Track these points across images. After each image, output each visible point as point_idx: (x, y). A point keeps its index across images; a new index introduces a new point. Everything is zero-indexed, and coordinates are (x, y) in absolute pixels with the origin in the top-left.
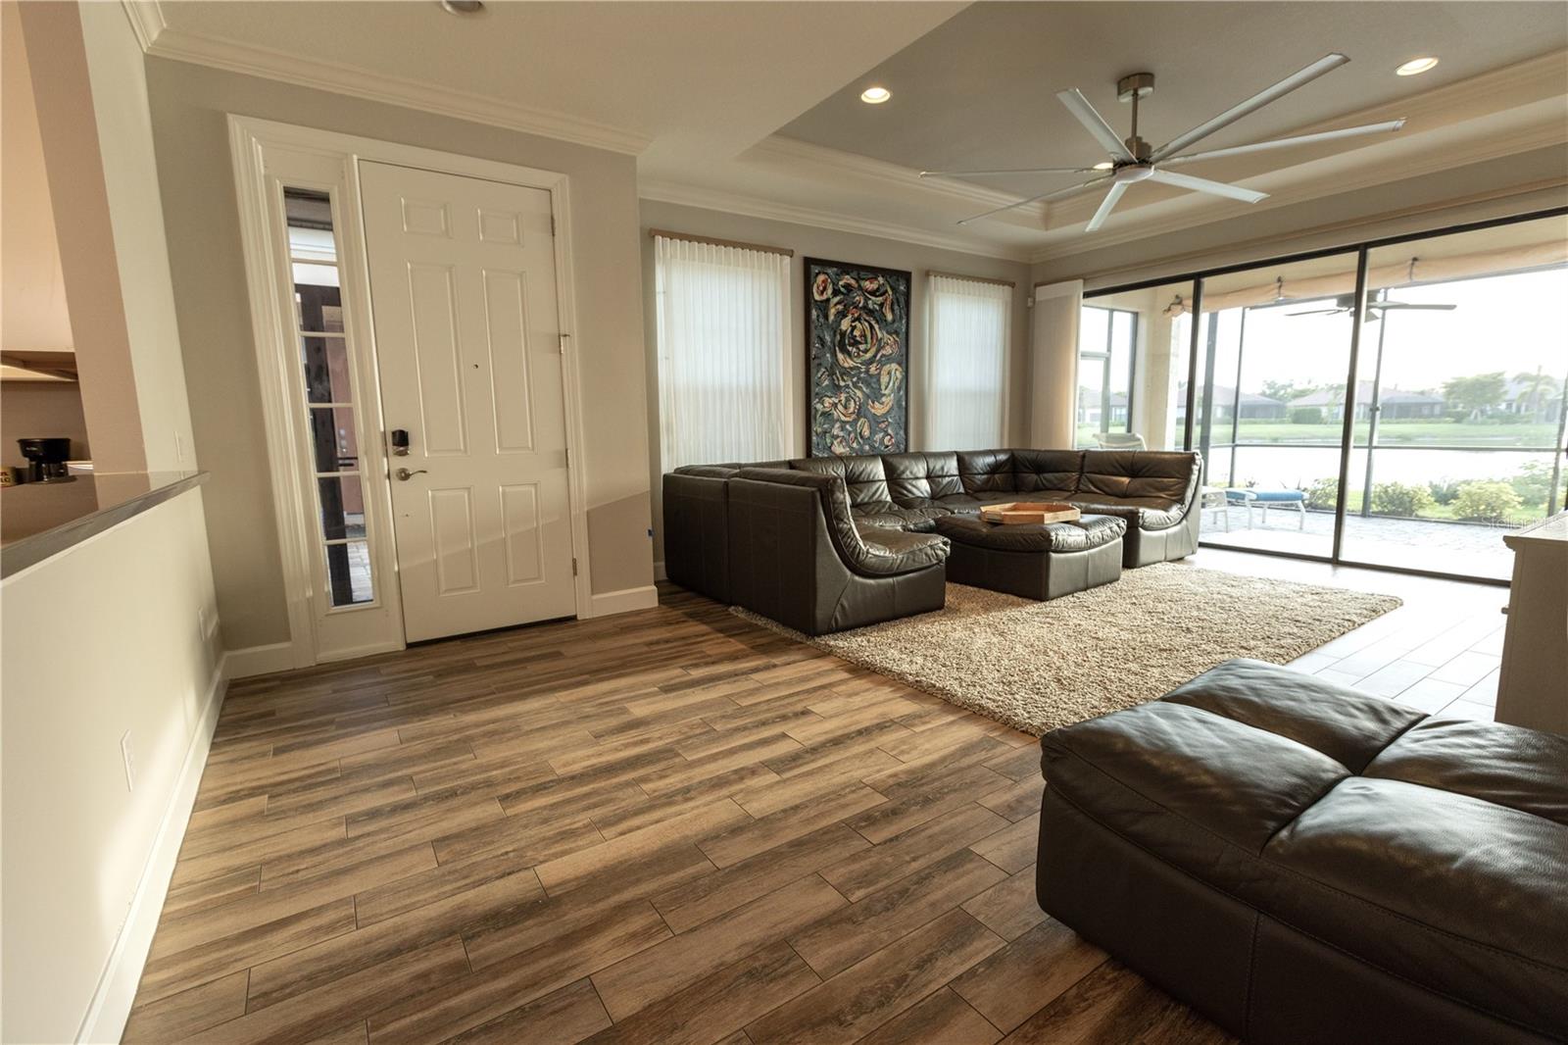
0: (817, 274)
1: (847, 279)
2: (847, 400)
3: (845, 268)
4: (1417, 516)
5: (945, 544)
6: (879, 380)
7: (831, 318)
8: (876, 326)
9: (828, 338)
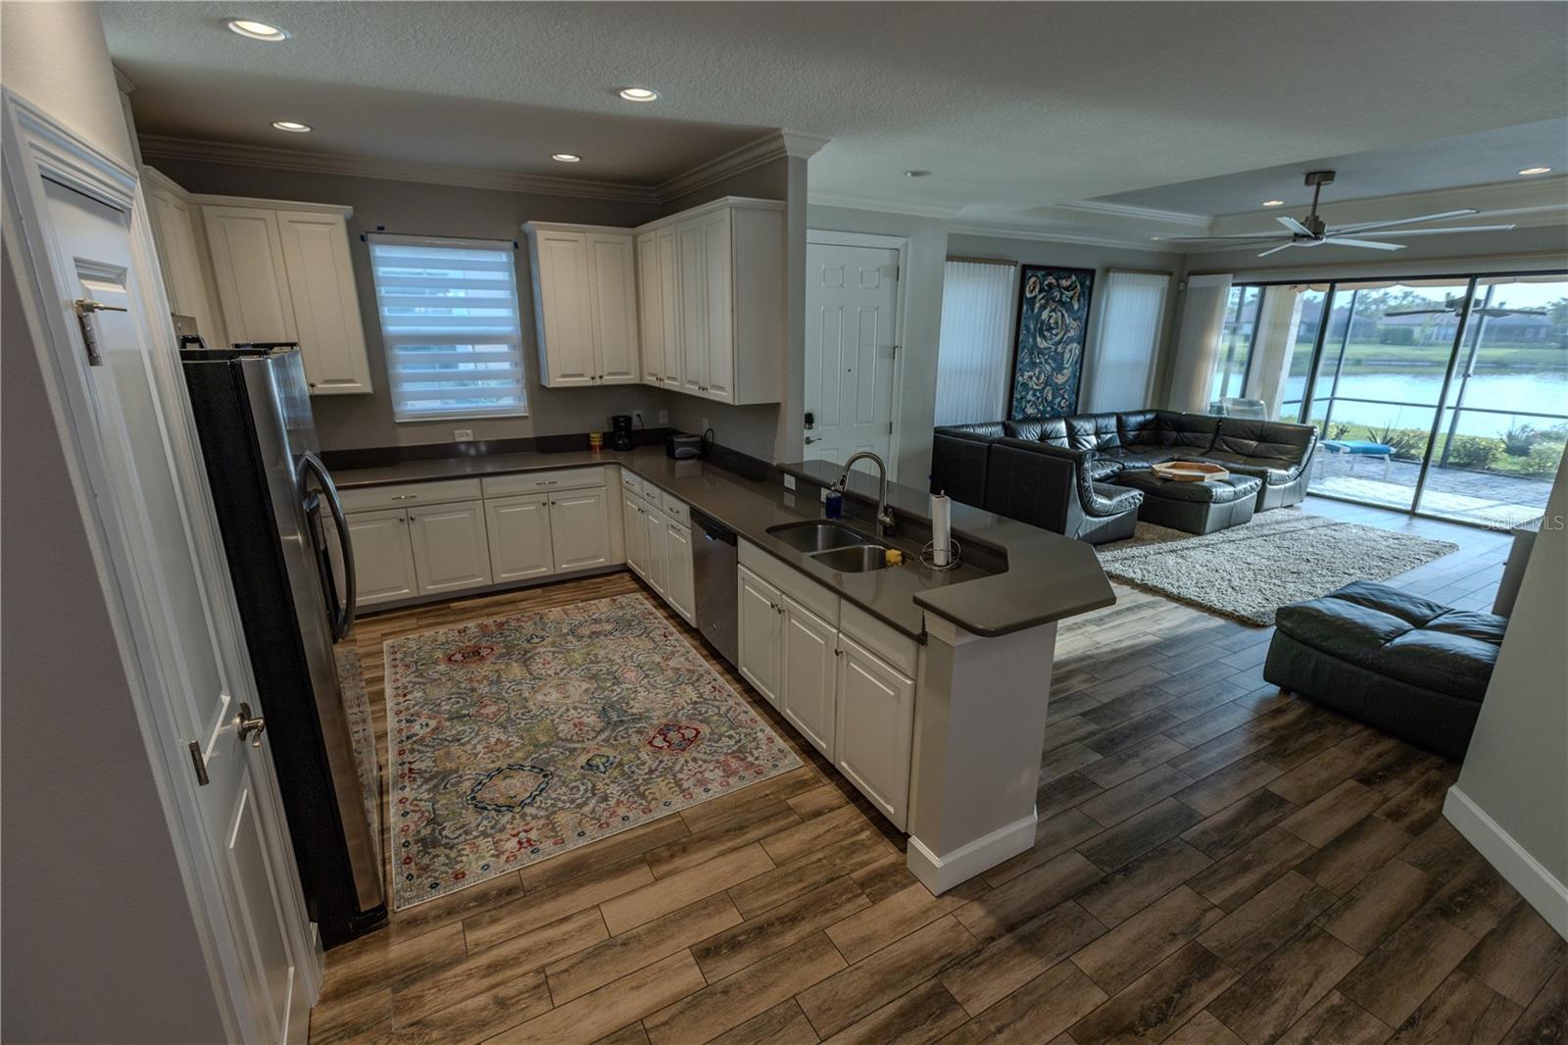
0: (1030, 277)
1: (1051, 280)
2: (1040, 373)
3: (1050, 270)
4: (1489, 469)
5: (1140, 495)
6: (1063, 357)
7: (1036, 310)
8: (1066, 315)
9: (1032, 326)
